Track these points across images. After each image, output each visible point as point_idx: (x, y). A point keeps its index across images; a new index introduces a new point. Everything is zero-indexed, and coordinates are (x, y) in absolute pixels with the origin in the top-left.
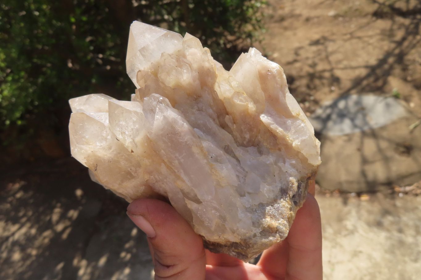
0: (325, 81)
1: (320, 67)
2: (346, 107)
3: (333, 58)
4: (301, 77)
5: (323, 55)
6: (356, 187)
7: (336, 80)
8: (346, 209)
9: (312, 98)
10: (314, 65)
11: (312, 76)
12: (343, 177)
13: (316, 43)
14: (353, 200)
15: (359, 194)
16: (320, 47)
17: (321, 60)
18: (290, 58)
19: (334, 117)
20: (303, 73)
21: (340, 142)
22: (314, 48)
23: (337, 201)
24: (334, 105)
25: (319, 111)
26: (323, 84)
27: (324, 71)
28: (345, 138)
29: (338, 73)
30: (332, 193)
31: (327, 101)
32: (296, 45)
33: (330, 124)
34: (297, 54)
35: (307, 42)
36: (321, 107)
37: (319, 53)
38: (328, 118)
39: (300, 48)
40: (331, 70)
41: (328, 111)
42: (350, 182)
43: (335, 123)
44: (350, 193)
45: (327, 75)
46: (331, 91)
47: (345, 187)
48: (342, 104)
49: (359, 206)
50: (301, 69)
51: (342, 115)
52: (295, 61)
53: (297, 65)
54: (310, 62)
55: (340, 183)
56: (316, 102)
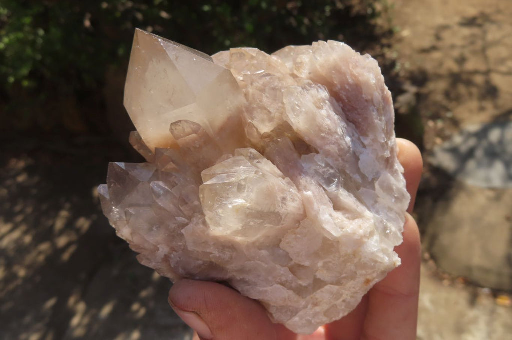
0: (474, 90)
1: (470, 66)
2: (501, 142)
3: (492, 53)
4: (439, 77)
5: (479, 44)
6: (493, 280)
7: (491, 92)
8: (472, 313)
9: (449, 115)
10: (462, 60)
11: (456, 79)
12: (477, 260)
13: (471, 22)
14: (485, 301)
15: (496, 293)
16: (475, 31)
17: (475, 53)
18: (427, 43)
19: (479, 153)
20: (443, 71)
21: (481, 199)
22: (466, 32)
23: (459, 297)
24: (482, 134)
25: (458, 140)
26: (471, 95)
27: (476, 72)
28: (491, 194)
29: (498, 80)
30: (453, 281)
31: (473, 126)
32: (440, 21)
33: (471, 165)
34: (438, 38)
35: (457, 19)
36: (461, 133)
37: (472, 40)
38: (471, 154)
39: (445, 28)
40: (487, 73)
41: (472, 142)
42: (486, 271)
43: (480, 165)
44: (483, 287)
45: (479, 80)
46: (482, 109)
47: (477, 276)
48: (495, 135)
49: (492, 313)
50: (441, 64)
51: (493, 154)
52: (434, 48)
53: (436, 55)
54: (456, 53)
55: (469, 269)
56: (456, 123)
